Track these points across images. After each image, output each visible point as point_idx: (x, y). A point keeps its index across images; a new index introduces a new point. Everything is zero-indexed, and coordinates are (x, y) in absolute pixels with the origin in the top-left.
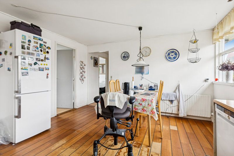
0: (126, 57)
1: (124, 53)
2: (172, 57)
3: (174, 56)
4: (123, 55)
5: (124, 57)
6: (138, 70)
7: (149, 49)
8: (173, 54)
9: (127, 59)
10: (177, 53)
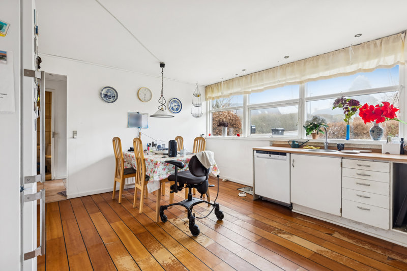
0: (110, 96)
1: (106, 89)
2: (175, 108)
3: (177, 107)
4: (104, 92)
5: (106, 95)
6: (133, 121)
7: (149, 92)
8: (176, 104)
9: (112, 100)
10: (180, 104)
